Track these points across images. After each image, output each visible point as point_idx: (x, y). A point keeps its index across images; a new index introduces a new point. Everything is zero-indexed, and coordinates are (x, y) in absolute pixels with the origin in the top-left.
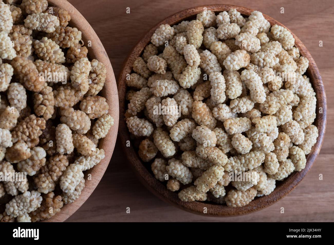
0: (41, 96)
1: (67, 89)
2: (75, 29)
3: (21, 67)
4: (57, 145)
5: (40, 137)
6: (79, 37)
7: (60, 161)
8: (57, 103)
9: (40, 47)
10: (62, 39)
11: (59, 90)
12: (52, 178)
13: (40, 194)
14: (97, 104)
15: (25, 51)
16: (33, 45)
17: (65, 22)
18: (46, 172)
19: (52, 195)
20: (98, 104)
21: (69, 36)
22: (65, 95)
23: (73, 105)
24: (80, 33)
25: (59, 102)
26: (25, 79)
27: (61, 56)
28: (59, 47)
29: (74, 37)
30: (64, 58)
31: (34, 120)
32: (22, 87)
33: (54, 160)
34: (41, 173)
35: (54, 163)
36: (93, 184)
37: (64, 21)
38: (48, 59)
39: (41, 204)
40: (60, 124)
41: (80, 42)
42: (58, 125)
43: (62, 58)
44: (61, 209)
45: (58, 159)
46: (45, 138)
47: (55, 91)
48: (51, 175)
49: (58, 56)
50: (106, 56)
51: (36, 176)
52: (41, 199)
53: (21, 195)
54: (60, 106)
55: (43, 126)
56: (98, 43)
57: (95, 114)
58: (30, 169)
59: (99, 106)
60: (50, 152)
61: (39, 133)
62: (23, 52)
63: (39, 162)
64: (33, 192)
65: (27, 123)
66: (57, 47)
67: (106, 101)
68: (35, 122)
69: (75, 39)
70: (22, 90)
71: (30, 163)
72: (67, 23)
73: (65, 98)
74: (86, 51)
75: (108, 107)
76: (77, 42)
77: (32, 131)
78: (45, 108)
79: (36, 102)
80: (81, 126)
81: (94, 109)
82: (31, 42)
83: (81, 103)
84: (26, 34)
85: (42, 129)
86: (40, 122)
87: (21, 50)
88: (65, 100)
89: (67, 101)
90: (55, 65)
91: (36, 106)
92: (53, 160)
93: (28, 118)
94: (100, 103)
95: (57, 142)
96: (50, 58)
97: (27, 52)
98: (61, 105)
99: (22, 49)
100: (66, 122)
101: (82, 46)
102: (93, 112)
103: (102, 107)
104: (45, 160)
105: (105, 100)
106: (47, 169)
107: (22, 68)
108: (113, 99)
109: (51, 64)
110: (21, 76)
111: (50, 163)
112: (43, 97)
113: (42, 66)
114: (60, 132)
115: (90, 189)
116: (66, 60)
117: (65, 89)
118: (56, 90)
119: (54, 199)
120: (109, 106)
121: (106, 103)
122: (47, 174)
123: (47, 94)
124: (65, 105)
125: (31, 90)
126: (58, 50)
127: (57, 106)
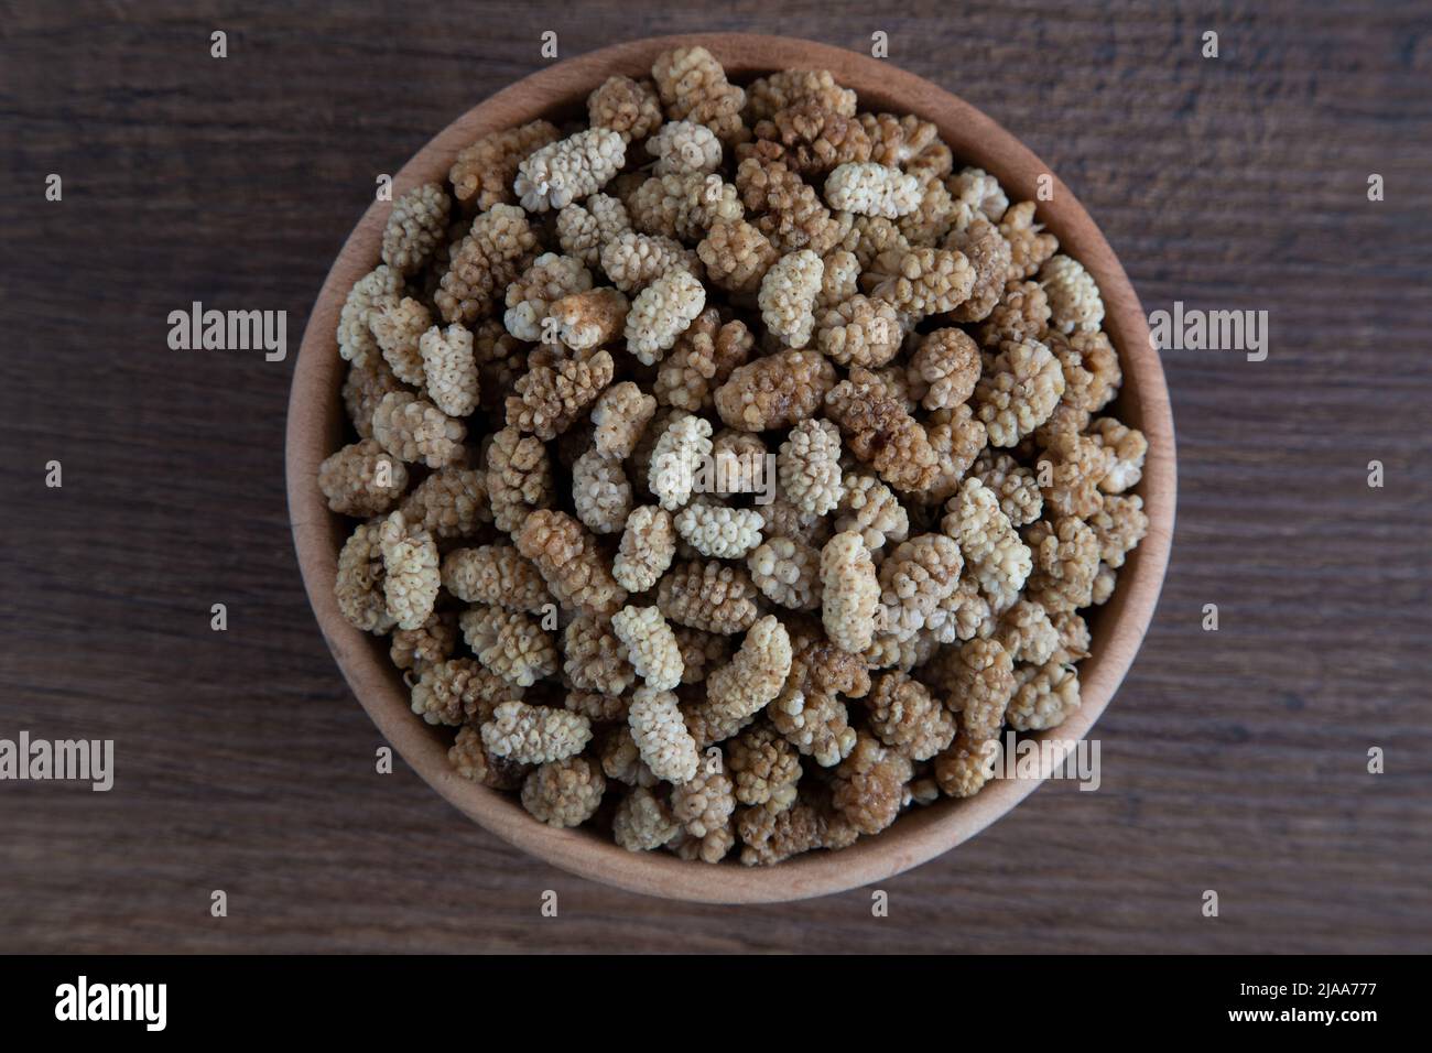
0: (530, 497)
1: (450, 528)
2: (430, 719)
3: (595, 582)
4: (470, 350)
5: (525, 370)
6: (419, 696)
7: (459, 302)
8: (480, 481)
9: (539, 651)
10: (471, 684)
11: (472, 523)
12: (480, 247)
13: (524, 201)
14: (357, 486)
15: (585, 636)
16: (560, 657)
17: (464, 743)
18: (501, 265)
19: (486, 198)
20: (351, 485)
21: (452, 694)
22: (454, 506)
23: (431, 478)
24: (417, 707)
25: (471, 483)
26: (580, 546)
27: (474, 632)
28: (481, 659)
29: (434, 693)
30: (462, 626)
31: (542, 425)
32: (586, 518)
33: (476, 305)
34: (514, 260)
35: (478, 291)
36: (359, 243)
37: (469, 743)
38: (514, 618)
39: (517, 171)
40: (465, 414)
41: (415, 680)
42: (471, 410)
43: (469, 625)
44: (457, 162)
45: (466, 305)
46: (512, 371)
47: (485, 518)
48: (483, 254)
49: (481, 628)
50: (332, 643)
51: (532, 252)
52: (518, 186)
53: (580, 194)
54: (470, 473)
55: (515, 406)
56: (359, 682)
57: (360, 454)
58: (555, 273)
59: (349, 480)
60: (495, 328)
61: (525, 386)
62: (591, 632)
63: (529, 293)
64: (543, 208)
65: (562, 414)
66: (484, 657)
67: (328, 499)
68: (539, 420)
69: (431, 687)
70: (587, 511)
71: (555, 289)
72: (457, 739)
73: (455, 497)
74: (397, 652)
75: (323, 482)
76: (425, 679)
77: (547, 391)
78: (516, 460)
79: (544, 480)
80: (402, 413)
81: (365, 468)
82: (568, 666)
83: (403, 486)
84: (583, 693)
85: (518, 399)
86: (524, 419)
87: (598, 639)
88: (455, 490)
89: (448, 490)
90: (491, 601)
91: (543, 467)
92: (481, 304)
93: (562, 431)
94: (348, 489)
95: (471, 358)
96: (507, 621)
97: (579, 632)
98: (465, 476)
99: (593, 643)
100: (450, 424)
101: (407, 669)
102: (366, 459)
103: (340, 479)
104: (509, 301)
105: (332, 504)
106: (495, 272)
107: (590, 580)
108: (306, 508)
109: (503, 603)
110: (593, 555)
111: (491, 293)
112: (522, 494)
113: (529, 595)
114: (463, 389)
115: (369, 229)
116: (458, 622)
117: (456, 526)
118: (483, 524)
119: (480, 188)
120: (317, 485)
121: (329, 492)
122: (496, 259)
123: (512, 504)
124: (455, 477)
125: (561, 514)
126: (482, 650)
127: (479, 472)
